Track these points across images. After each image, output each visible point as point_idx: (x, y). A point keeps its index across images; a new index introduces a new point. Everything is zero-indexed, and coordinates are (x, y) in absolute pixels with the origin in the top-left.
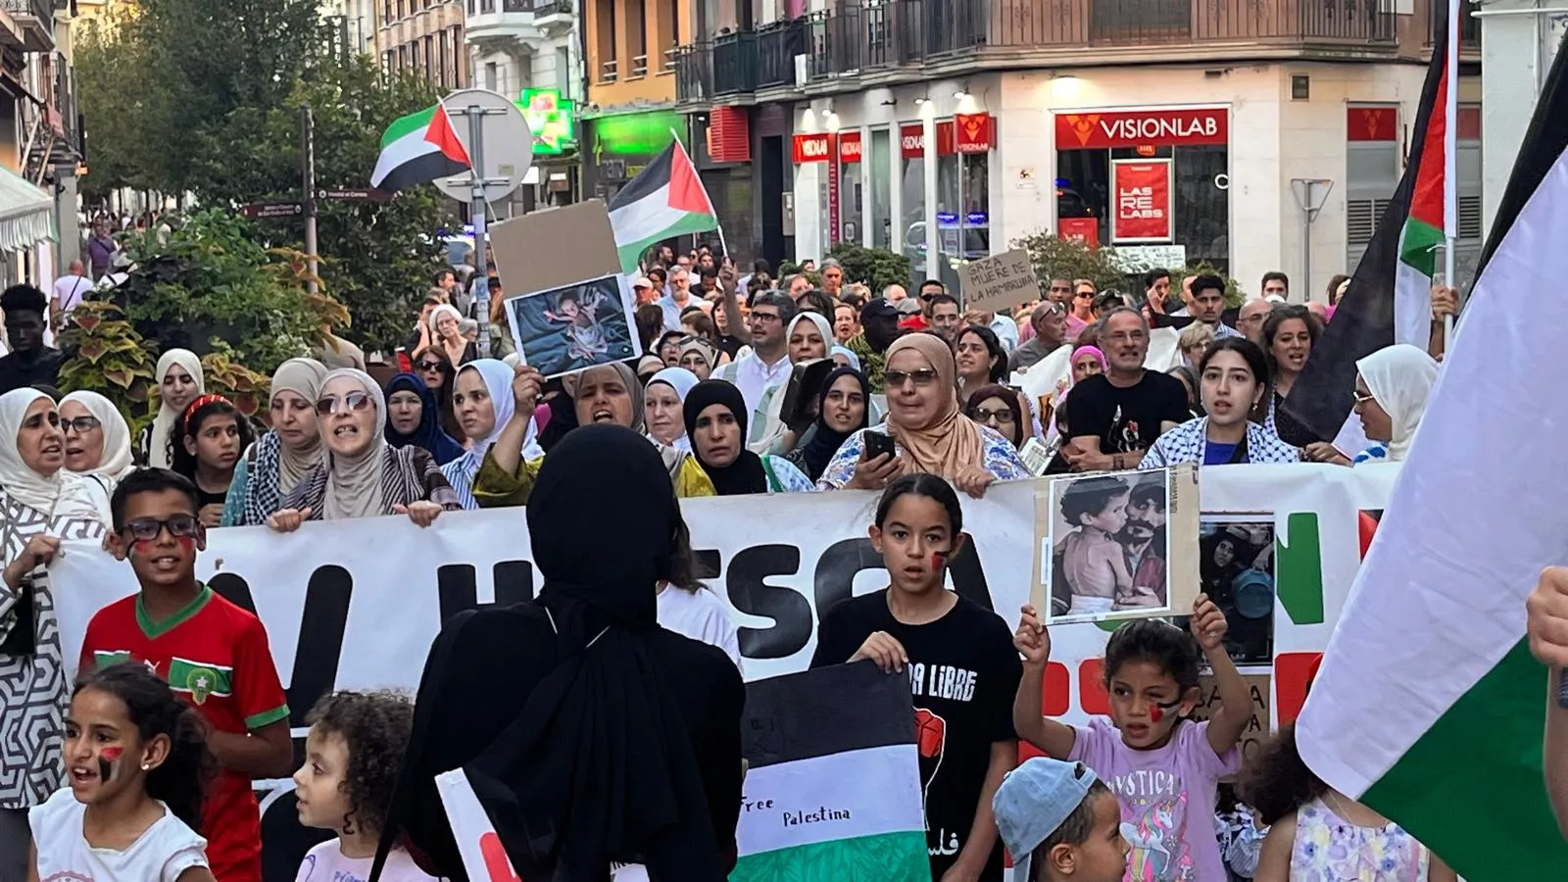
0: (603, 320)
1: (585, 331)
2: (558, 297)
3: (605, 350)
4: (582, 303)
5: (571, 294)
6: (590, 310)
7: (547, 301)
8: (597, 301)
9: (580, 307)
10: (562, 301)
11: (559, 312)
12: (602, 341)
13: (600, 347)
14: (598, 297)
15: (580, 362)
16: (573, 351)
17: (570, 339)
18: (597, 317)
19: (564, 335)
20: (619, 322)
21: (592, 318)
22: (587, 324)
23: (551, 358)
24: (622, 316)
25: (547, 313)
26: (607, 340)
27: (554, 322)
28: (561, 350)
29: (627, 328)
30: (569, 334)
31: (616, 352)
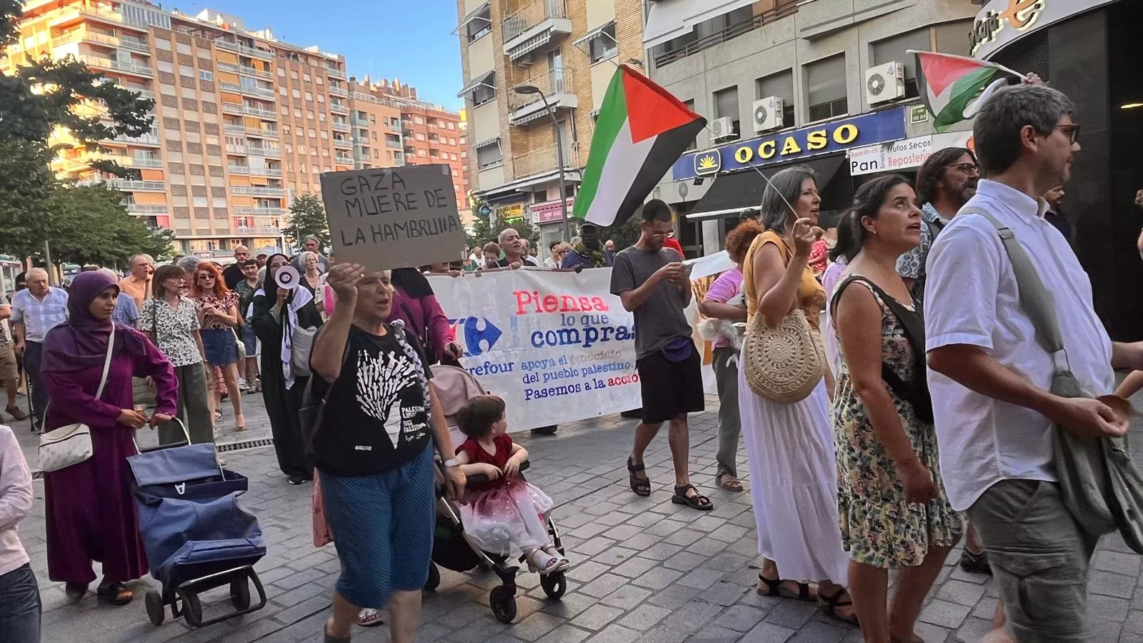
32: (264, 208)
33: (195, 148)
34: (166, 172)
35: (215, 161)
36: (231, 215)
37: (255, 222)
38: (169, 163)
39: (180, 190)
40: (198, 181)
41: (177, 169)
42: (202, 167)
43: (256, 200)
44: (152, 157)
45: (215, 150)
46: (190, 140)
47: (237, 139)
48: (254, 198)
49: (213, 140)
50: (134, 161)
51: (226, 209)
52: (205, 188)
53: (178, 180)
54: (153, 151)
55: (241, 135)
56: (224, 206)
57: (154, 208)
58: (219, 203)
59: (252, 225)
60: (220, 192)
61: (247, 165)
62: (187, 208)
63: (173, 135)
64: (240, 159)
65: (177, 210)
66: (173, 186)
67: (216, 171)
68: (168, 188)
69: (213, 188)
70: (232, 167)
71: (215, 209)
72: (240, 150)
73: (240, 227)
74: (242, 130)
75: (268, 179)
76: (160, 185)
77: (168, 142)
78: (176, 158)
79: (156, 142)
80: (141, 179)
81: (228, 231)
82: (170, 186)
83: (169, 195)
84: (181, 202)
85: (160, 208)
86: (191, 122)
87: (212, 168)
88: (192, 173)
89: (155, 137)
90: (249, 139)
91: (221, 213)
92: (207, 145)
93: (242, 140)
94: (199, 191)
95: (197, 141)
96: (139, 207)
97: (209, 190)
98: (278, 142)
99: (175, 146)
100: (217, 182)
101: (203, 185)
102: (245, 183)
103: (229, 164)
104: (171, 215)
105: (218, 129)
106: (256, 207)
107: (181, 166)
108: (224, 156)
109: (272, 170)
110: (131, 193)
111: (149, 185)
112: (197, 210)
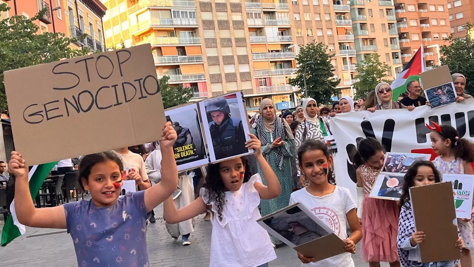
0: (448, 93)
1: (444, 96)
2: (437, 89)
3: (449, 100)
4: (443, 90)
5: (440, 88)
6: (445, 91)
7: (434, 90)
8: (447, 89)
9: (442, 91)
10: (438, 89)
11: (437, 92)
12: (448, 98)
13: (448, 100)
14: (447, 88)
15: (443, 104)
16: (441, 101)
17: (440, 98)
18: (447, 92)
19: (439, 97)
20: (452, 94)
21: (446, 93)
22: (444, 94)
23: (436, 103)
24: (453, 92)
25: (434, 93)
26: (450, 98)
27: (436, 95)
28: (438, 101)
29: (454, 95)
30: (440, 97)
31: (452, 101)
32: (279, 70)
33: (223, 25)
34: (203, 47)
35: (239, 34)
36: (254, 77)
37: (273, 81)
38: (206, 39)
39: (214, 61)
40: (227, 52)
41: (211, 43)
42: (229, 40)
43: (273, 64)
44: (193, 36)
45: (239, 25)
46: (219, 19)
47: (256, 14)
48: (271, 62)
49: (237, 17)
50: (179, 40)
51: (249, 73)
52: (232, 57)
53: (212, 52)
54: (193, 30)
55: (259, 10)
56: (248, 70)
57: (195, 76)
58: (244, 69)
59: (270, 85)
60: (244, 60)
61: (264, 35)
62: (220, 75)
63: (207, 16)
64: (258, 30)
65: (212, 77)
66: (209, 58)
67: (241, 42)
68: (205, 60)
69: (239, 57)
70: (253, 38)
71: (240, 73)
72: (258, 23)
73: (261, 87)
74: (259, 6)
75: (281, 45)
76: (199, 58)
77: (204, 22)
78: (209, 34)
79: (195, 23)
80: (185, 55)
81: (251, 91)
82: (206, 58)
83: (206, 65)
84: (214, 70)
85: (200, 76)
86: (219, 4)
87: (238, 40)
88: (223, 46)
89: (194, 19)
90: (265, 13)
91: (246, 77)
92: (233, 21)
93: (259, 14)
94: (228, 60)
95: (226, 19)
96: (184, 77)
97: (236, 58)
98: (288, 13)
99: (208, 24)
100: (242, 51)
101: (231, 55)
102: (264, 50)
103: (251, 35)
104: (208, 81)
105: (241, 7)
106: (273, 69)
107: (214, 40)
108: (247, 29)
109: (284, 37)
110: (178, 66)
111: (191, 59)
112: (227, 75)
